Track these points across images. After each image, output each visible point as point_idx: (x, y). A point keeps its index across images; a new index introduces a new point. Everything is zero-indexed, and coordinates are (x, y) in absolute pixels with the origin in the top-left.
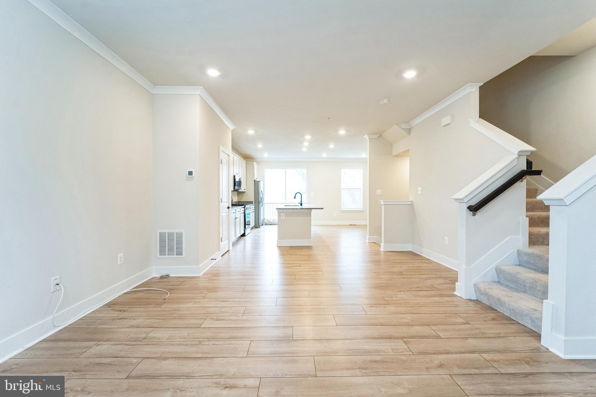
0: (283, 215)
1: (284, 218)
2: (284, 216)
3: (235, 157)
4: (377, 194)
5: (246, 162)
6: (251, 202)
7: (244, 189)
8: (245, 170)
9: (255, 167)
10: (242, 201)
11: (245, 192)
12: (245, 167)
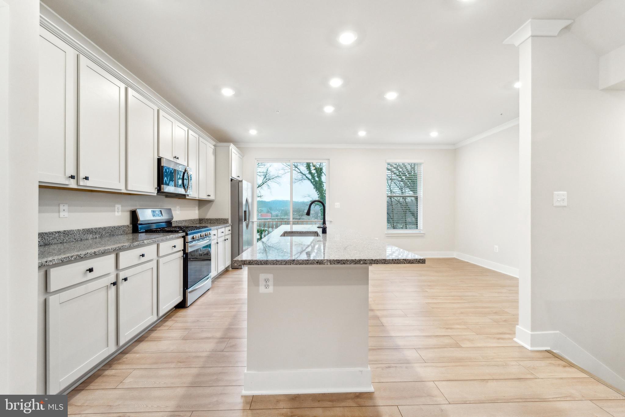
0: (267, 280)
1: (271, 289)
2: (271, 283)
3: (190, 132)
4: (555, 205)
5: (214, 143)
6: (225, 219)
7: (208, 196)
8: (212, 158)
9: (233, 153)
10: (207, 219)
11: (213, 201)
12: (213, 154)
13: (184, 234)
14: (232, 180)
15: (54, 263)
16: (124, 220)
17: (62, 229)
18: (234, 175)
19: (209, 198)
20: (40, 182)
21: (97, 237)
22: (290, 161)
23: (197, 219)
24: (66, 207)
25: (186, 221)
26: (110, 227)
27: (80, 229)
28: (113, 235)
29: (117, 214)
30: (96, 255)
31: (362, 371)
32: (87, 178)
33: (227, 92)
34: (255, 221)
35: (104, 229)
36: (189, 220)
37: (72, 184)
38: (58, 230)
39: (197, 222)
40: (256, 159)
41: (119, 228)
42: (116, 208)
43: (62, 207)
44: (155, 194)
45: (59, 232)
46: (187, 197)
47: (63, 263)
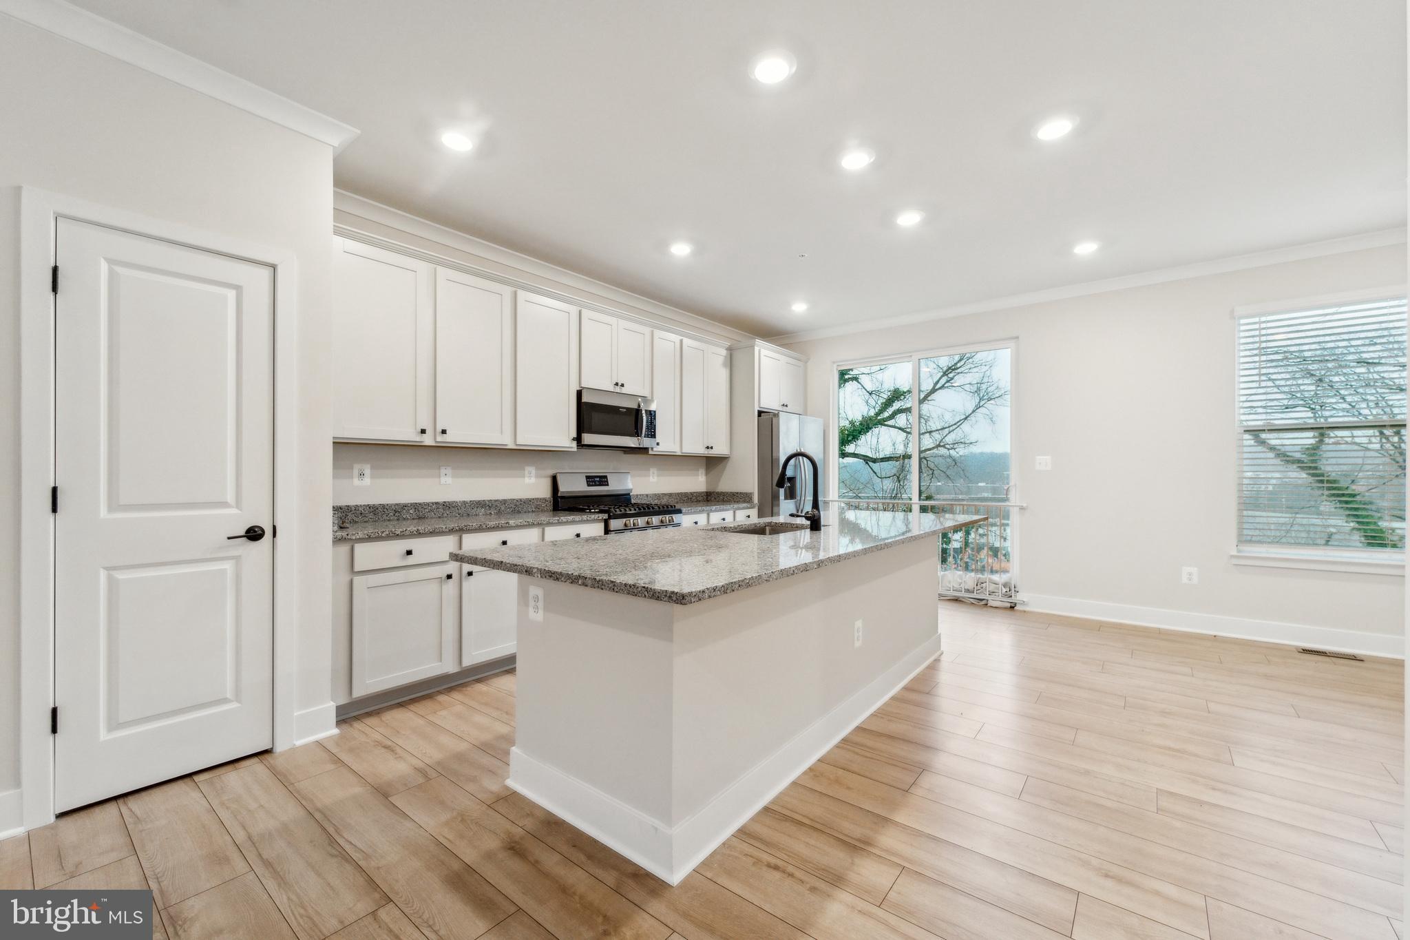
0: (536, 599)
1: (540, 615)
2: (541, 604)
5: (727, 344)
6: (746, 494)
7: (708, 448)
8: (723, 374)
9: (762, 357)
10: (718, 493)
11: (727, 458)
12: (724, 365)
13: (605, 516)
14: (760, 413)
15: (358, 537)
16: (542, 490)
17: (441, 499)
18: (769, 402)
19: (710, 452)
20: (334, 438)
21: (492, 513)
22: (911, 356)
23: (700, 493)
24: (449, 471)
25: (670, 495)
26: (514, 500)
27: (466, 500)
28: (519, 512)
29: (527, 480)
30: (419, 534)
31: (656, 829)
32: (444, 432)
33: (681, 250)
34: (830, 499)
35: (504, 502)
36: (678, 494)
37: (428, 440)
38: (436, 501)
39: (701, 498)
40: (834, 363)
41: (528, 502)
42: (526, 472)
43: (443, 471)
44: (575, 450)
45: (437, 503)
46: (650, 452)
47: (369, 539)
